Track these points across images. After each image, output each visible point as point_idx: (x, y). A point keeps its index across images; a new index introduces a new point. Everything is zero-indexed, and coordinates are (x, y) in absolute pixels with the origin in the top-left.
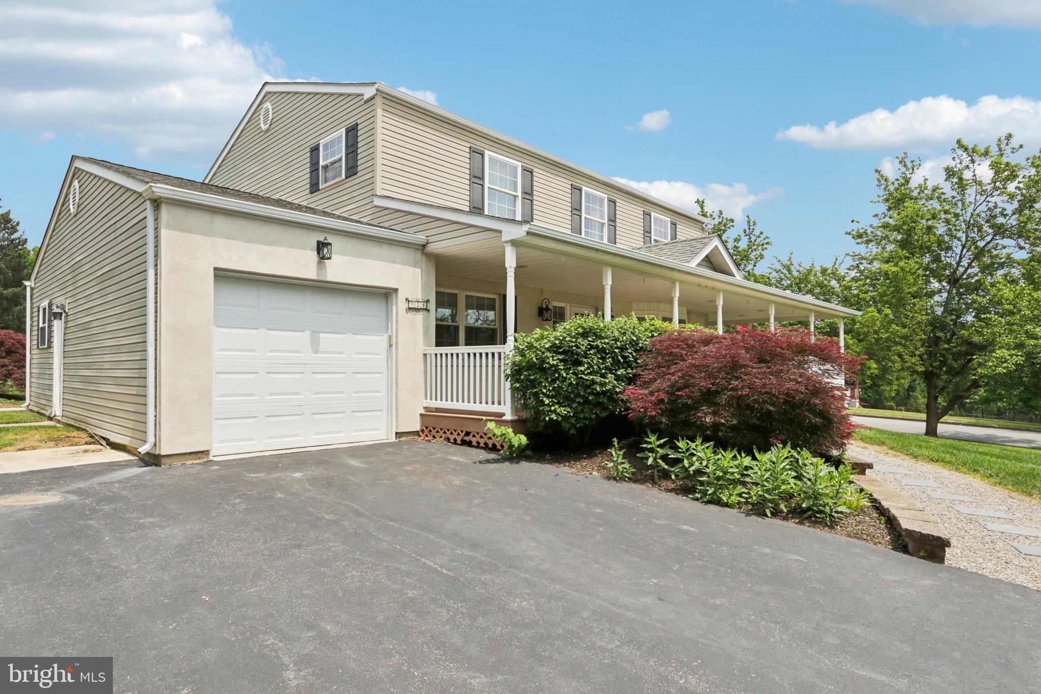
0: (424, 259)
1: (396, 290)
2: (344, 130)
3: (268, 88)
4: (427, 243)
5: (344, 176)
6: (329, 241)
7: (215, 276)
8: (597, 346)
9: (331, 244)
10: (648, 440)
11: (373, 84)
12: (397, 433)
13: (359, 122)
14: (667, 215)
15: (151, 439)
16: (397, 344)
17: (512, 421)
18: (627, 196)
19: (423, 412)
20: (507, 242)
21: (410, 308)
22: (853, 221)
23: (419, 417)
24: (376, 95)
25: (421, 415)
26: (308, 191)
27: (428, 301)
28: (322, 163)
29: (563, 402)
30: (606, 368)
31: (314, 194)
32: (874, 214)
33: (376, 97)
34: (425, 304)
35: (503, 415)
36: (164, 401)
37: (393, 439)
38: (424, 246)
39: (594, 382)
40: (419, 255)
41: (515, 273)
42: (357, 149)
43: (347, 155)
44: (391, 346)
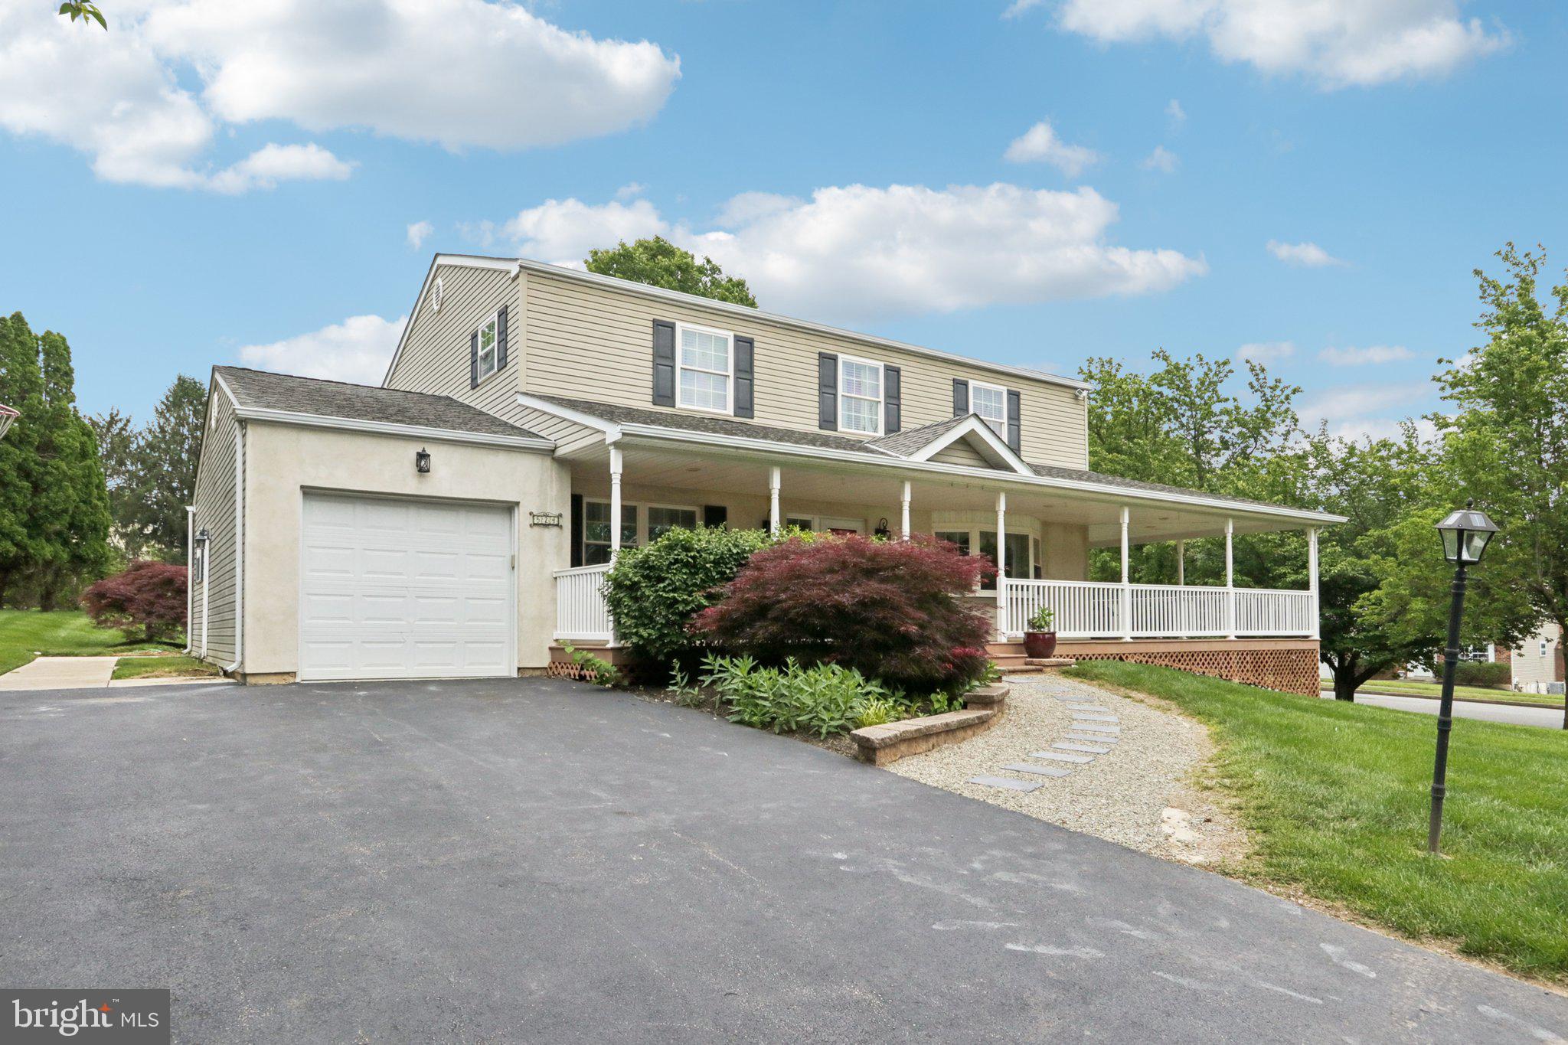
0: (555, 466)
1: (518, 504)
2: (496, 314)
3: (440, 261)
4: (556, 448)
5: (496, 369)
6: (428, 452)
7: (305, 494)
8: (682, 560)
9: (429, 456)
10: (705, 660)
11: (517, 259)
12: (519, 669)
13: (508, 304)
14: (1002, 382)
15: (238, 658)
16: (519, 566)
17: (612, 649)
18: (924, 361)
19: (554, 645)
20: (610, 445)
21: (535, 524)
22: (1440, 361)
23: (548, 650)
24: (520, 272)
25: (551, 649)
26: (469, 387)
27: (560, 515)
28: (480, 353)
29: (648, 624)
30: (695, 585)
31: (475, 391)
32: (1471, 347)
33: (521, 275)
34: (556, 519)
35: (608, 642)
36: (248, 620)
37: (515, 675)
38: (553, 451)
39: (675, 601)
40: (547, 461)
41: (621, 480)
42: (507, 336)
43: (499, 343)
44: (513, 568)
